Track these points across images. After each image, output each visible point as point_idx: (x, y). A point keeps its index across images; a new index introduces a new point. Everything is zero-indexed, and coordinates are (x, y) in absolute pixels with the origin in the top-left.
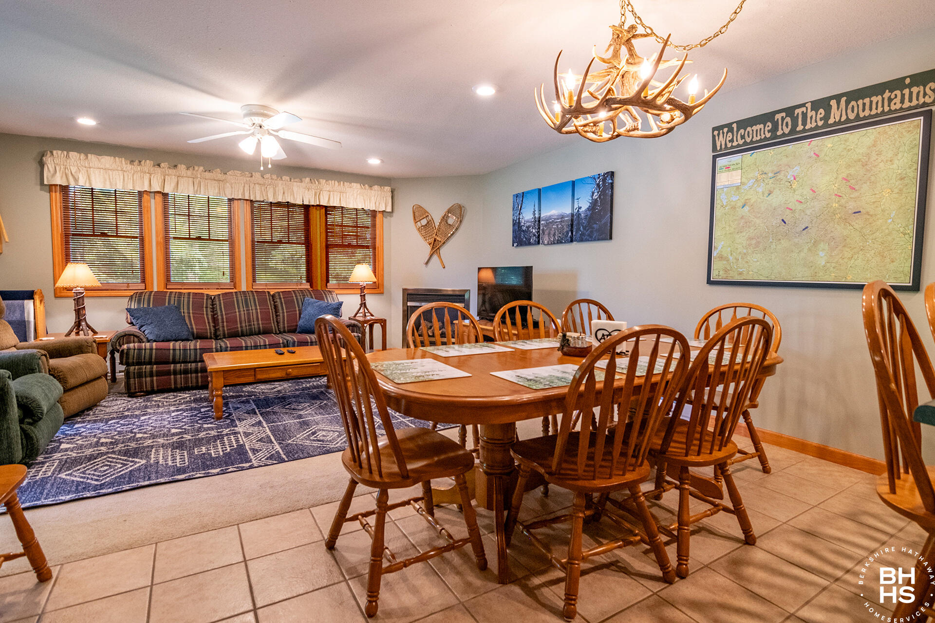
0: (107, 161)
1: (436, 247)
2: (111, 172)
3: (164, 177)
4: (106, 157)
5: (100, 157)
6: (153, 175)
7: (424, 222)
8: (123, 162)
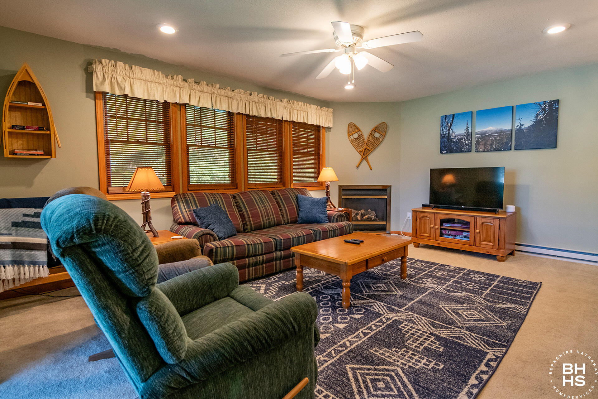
0: (147, 73)
1: (365, 154)
2: (149, 84)
3: (190, 91)
4: (147, 69)
5: (143, 69)
6: (182, 89)
7: (356, 136)
8: (161, 76)
